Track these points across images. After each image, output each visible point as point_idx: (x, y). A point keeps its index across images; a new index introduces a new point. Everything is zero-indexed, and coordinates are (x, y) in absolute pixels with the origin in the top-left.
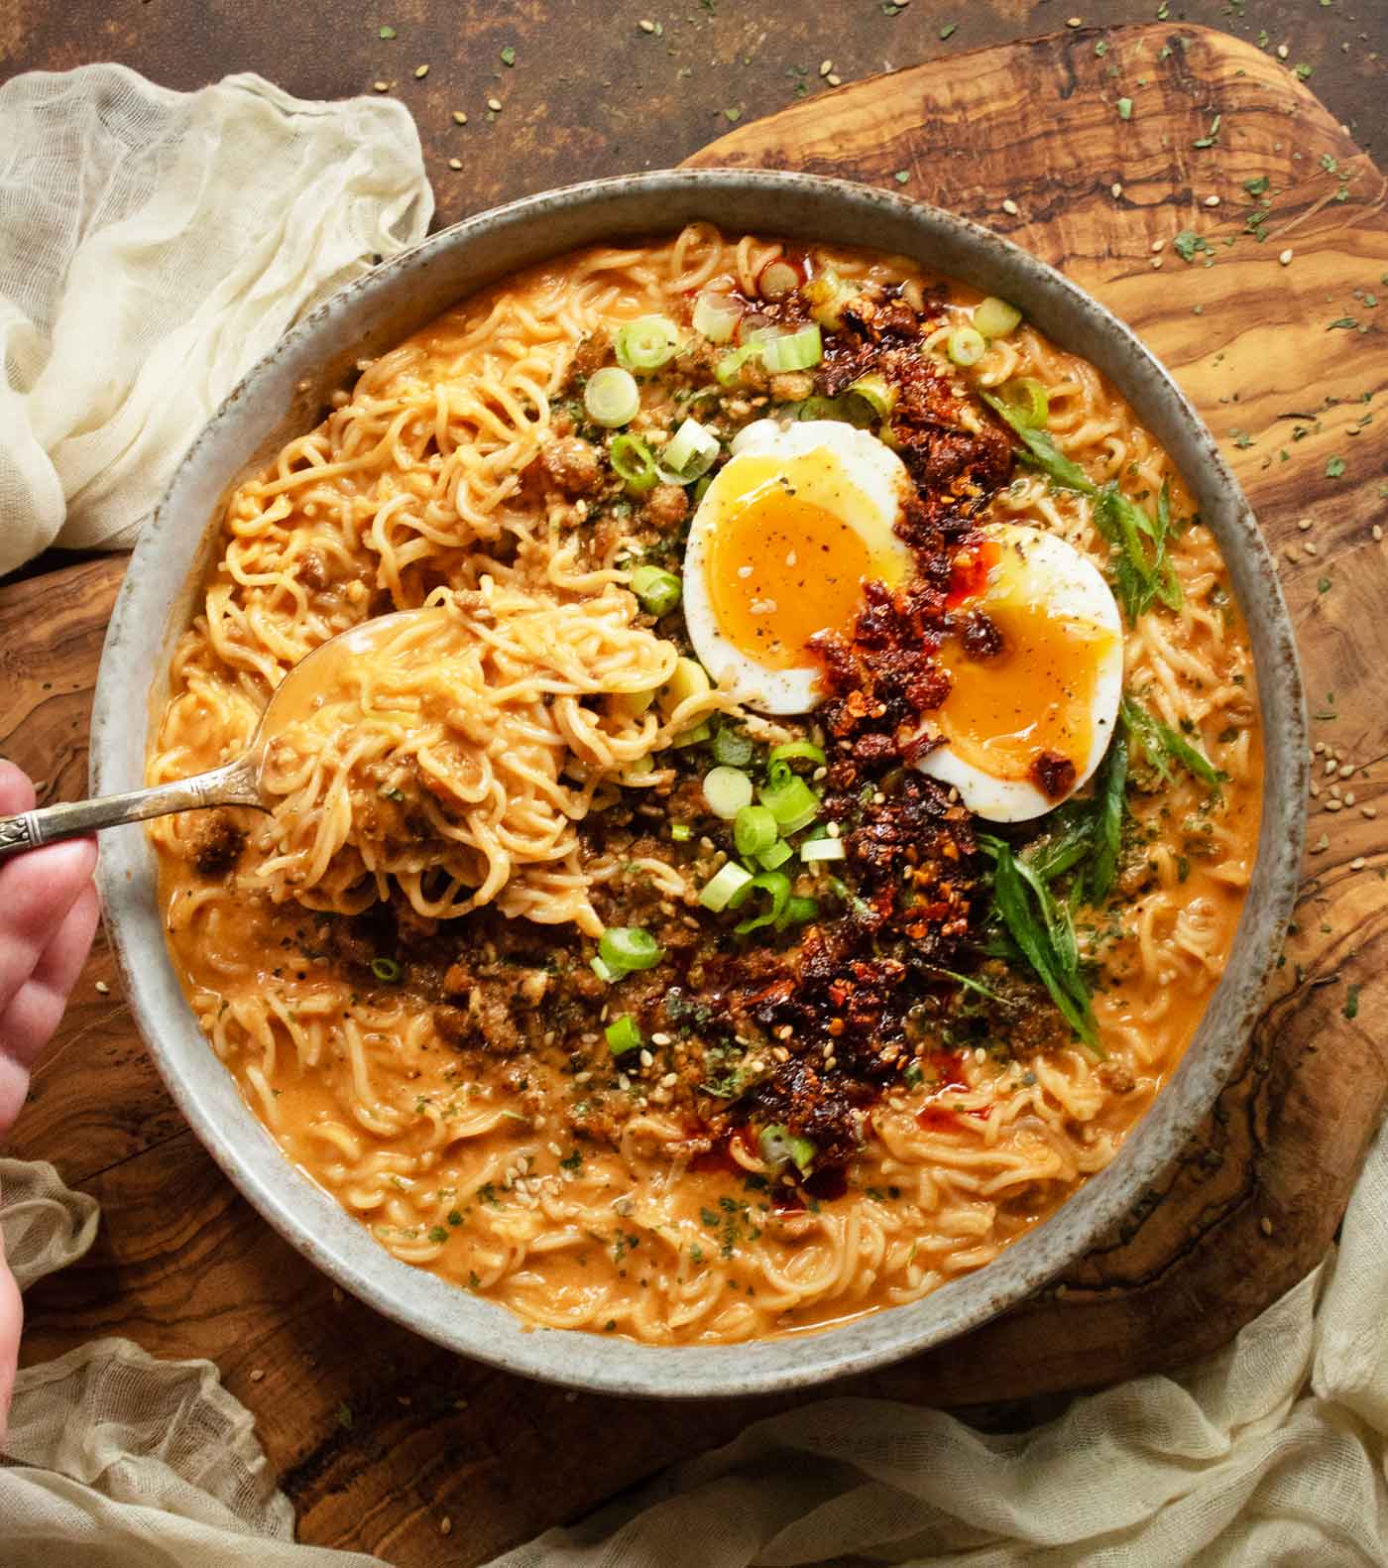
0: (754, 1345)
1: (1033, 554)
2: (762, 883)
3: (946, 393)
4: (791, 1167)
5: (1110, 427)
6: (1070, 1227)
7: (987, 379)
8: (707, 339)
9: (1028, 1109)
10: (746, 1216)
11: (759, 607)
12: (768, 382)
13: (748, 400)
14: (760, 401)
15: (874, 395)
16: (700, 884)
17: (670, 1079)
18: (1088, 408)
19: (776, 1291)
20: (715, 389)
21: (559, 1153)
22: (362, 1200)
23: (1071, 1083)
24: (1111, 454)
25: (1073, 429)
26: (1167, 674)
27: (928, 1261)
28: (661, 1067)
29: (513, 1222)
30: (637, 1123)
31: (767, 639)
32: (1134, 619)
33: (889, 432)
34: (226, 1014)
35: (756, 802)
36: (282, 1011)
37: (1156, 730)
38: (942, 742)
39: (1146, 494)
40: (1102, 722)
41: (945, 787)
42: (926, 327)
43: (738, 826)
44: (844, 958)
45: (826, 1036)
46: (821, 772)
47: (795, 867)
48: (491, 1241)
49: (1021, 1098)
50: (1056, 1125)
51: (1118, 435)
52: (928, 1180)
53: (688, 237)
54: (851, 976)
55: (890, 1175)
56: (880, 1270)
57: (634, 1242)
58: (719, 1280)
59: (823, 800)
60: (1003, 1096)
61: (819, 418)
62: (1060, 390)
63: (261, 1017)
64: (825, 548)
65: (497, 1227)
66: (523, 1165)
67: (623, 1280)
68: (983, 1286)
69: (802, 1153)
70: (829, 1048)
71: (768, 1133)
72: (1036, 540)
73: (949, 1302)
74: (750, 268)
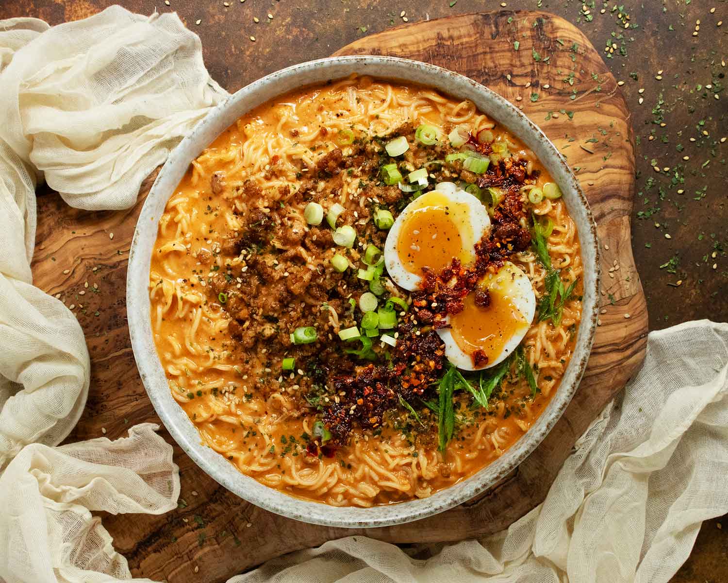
0: (275, 491)
1: (517, 280)
2: (362, 339)
3: (520, 209)
4: (319, 439)
5: (569, 251)
6: (399, 512)
7: (537, 211)
8: (450, 144)
9: (409, 465)
10: (296, 447)
11: (414, 247)
12: (461, 171)
13: (452, 173)
14: (455, 176)
15: (494, 196)
16: (343, 327)
17: (296, 387)
18: (565, 240)
19: (292, 477)
20: (442, 162)
21: (246, 391)
22: (172, 370)
23: (428, 464)
24: (564, 260)
25: (556, 244)
26: (539, 346)
27: (346, 495)
28: (295, 381)
29: (217, 405)
30: (277, 395)
31: (410, 259)
32: (539, 321)
33: (492, 210)
34: (160, 285)
35: (376, 311)
36: (179, 294)
37: (524, 363)
38: (449, 327)
39: (568, 280)
40: (506, 350)
41: (442, 342)
42: (527, 181)
43: (366, 316)
44: (376, 380)
45: (355, 403)
46: (403, 314)
47: (377, 341)
48: (208, 407)
49: (408, 460)
50: (415, 475)
51: (570, 255)
52: (362, 470)
53: (463, 105)
54: (375, 388)
55: (351, 460)
56: (330, 490)
57: (254, 434)
58: (274, 463)
59: (399, 323)
60: (403, 456)
61: (472, 193)
62: (559, 229)
63: (171, 293)
64: (448, 239)
65: (211, 404)
66: (232, 388)
67: (243, 445)
68: (360, 515)
69: (326, 437)
70: (354, 407)
71: (318, 423)
72: (521, 276)
73: (346, 513)
74: (479, 126)
